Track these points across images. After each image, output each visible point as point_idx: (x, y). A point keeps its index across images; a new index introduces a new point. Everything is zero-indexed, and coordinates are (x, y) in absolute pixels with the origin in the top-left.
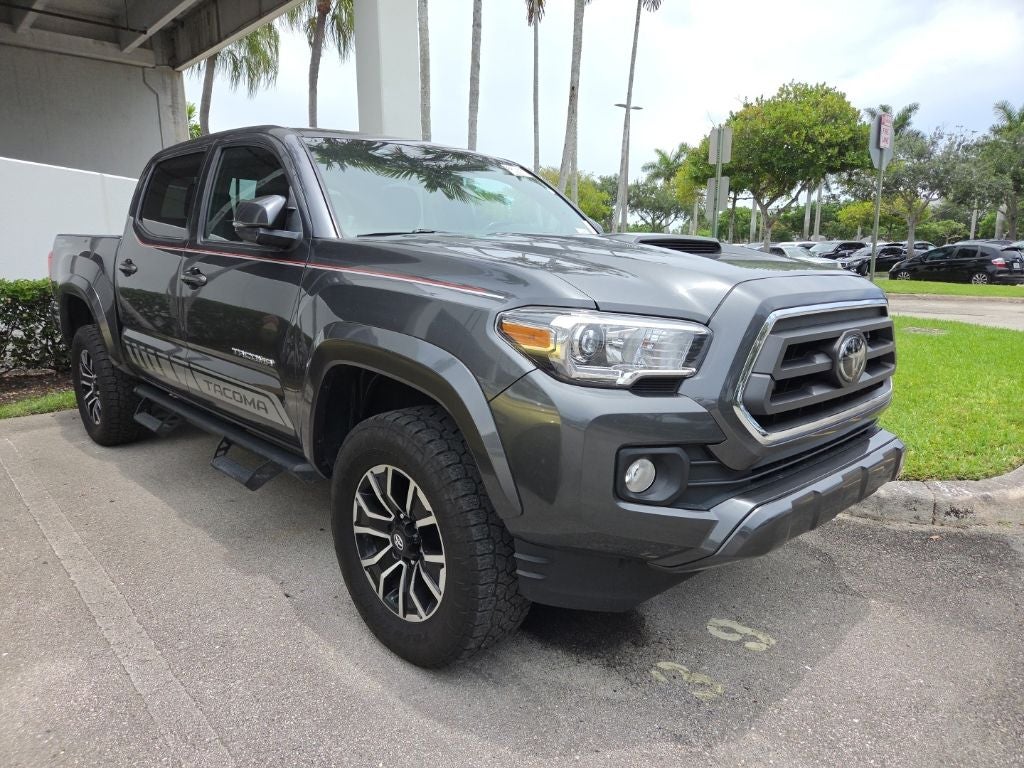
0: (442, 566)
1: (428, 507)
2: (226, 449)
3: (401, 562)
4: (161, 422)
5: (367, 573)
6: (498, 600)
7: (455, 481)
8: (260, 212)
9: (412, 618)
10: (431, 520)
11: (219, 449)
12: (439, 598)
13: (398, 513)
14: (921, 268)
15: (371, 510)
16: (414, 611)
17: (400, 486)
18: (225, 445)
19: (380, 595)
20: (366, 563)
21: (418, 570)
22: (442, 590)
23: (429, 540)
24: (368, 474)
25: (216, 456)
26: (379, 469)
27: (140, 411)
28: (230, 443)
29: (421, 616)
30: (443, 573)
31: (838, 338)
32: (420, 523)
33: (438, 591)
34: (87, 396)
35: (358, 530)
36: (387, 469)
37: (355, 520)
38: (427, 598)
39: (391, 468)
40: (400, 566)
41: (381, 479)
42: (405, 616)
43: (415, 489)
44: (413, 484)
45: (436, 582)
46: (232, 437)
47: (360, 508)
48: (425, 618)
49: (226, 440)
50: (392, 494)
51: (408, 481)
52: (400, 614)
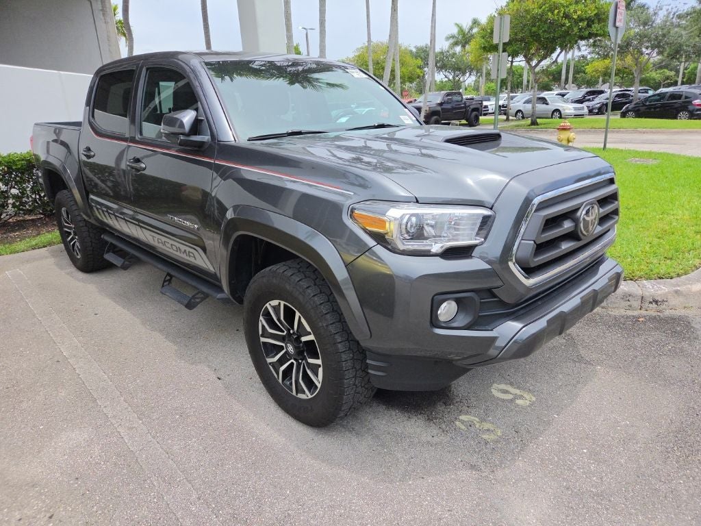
0: (320, 366)
1: (308, 329)
2: (170, 281)
3: (292, 361)
4: (123, 260)
5: (270, 366)
6: (356, 387)
7: (326, 314)
8: (179, 123)
9: (301, 396)
10: (311, 337)
11: (165, 281)
12: (319, 386)
13: (289, 330)
14: (643, 109)
15: (271, 328)
16: (304, 392)
17: (290, 315)
18: (168, 278)
19: (280, 381)
20: (269, 360)
21: (304, 366)
22: (321, 380)
23: (310, 349)
24: (267, 305)
25: (163, 286)
26: (275, 303)
27: (108, 252)
28: (171, 276)
29: (307, 395)
30: (321, 370)
31: (580, 208)
32: (304, 339)
33: (318, 380)
34: (69, 239)
35: (263, 340)
36: (280, 303)
37: (260, 333)
38: (310, 385)
39: (282, 303)
40: (292, 363)
41: (276, 309)
42: (297, 394)
43: (300, 318)
44: (298, 314)
45: (316, 375)
46: (173, 273)
47: (263, 326)
48: (310, 397)
49: (168, 274)
50: (284, 319)
51: (295, 312)
52: (294, 393)
